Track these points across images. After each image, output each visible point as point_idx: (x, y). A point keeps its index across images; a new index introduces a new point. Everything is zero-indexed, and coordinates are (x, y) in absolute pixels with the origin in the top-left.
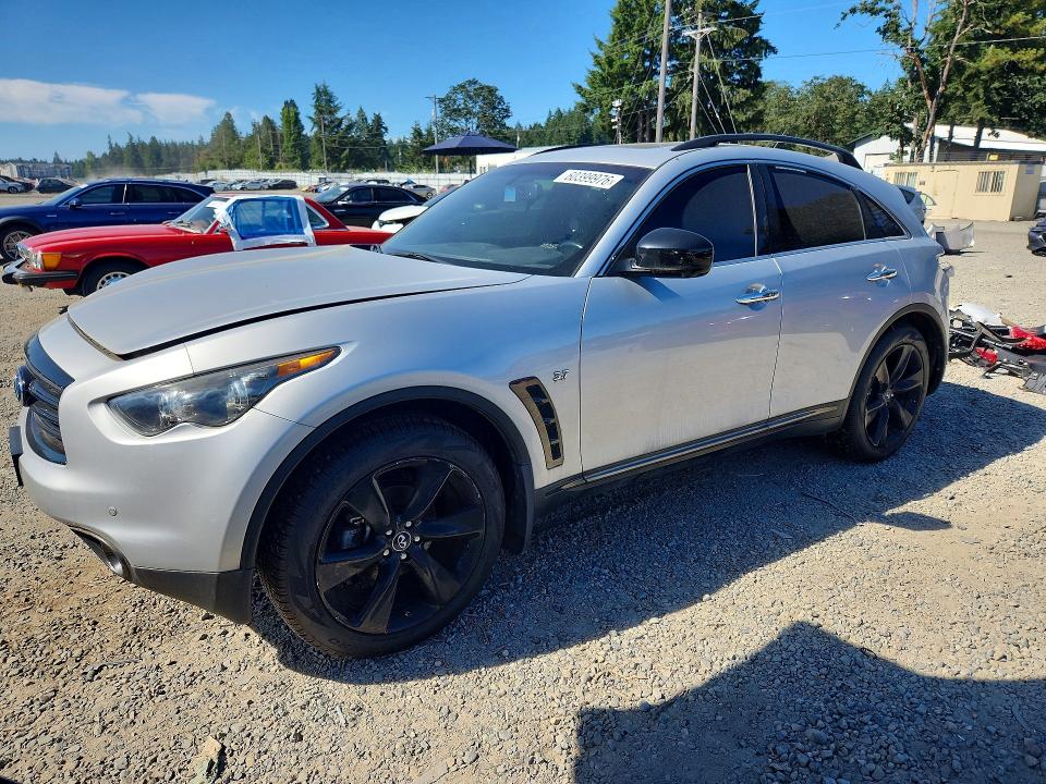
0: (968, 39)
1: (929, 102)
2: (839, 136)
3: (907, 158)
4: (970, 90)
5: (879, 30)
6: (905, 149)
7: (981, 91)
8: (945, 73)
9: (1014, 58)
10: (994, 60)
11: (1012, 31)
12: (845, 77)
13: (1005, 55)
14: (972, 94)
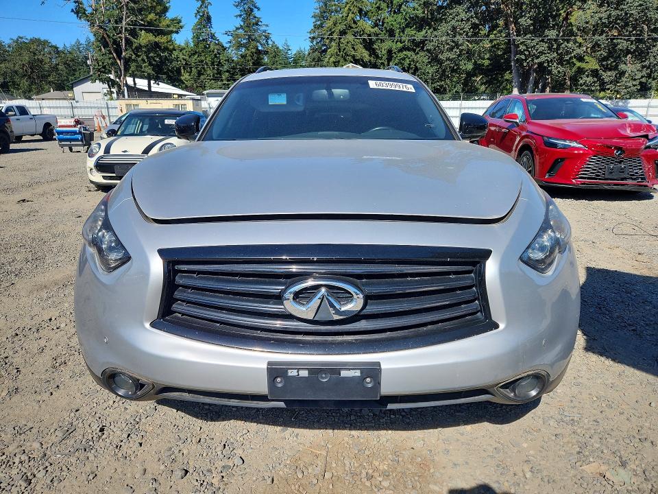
0: (129, 25)
1: (118, 61)
2: (51, 79)
3: (115, 95)
4: (139, 56)
5: (72, 11)
6: (112, 90)
7: (145, 57)
8: (124, 44)
9: (157, 40)
10: (147, 40)
11: (150, 23)
12: (42, 39)
13: (151, 37)
14: (140, 59)
